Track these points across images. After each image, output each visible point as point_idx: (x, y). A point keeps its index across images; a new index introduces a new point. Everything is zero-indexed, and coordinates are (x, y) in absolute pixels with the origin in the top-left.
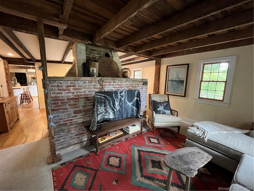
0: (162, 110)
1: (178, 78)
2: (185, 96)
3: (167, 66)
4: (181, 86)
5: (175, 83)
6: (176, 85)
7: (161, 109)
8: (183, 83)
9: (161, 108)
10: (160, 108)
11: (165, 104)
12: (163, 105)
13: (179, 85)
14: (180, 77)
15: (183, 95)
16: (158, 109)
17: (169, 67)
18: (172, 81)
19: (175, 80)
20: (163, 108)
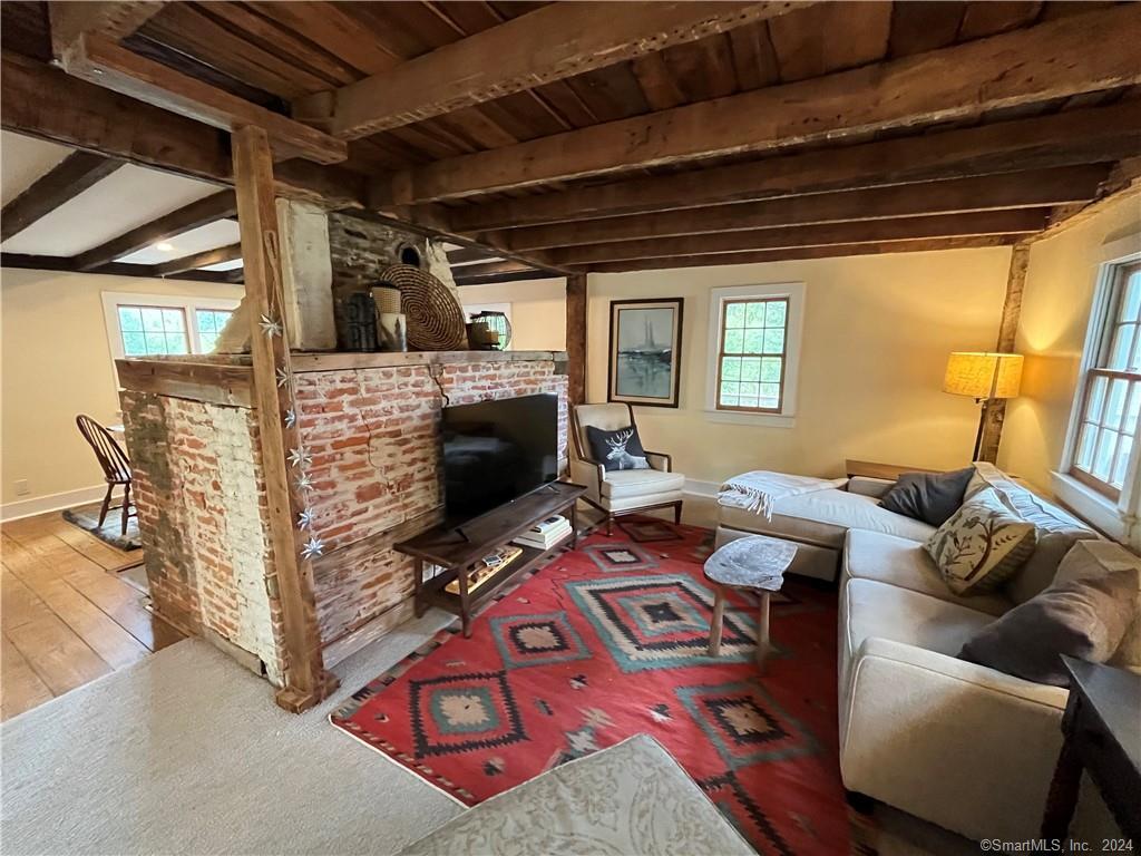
0: (624, 456)
1: (652, 344)
2: (675, 405)
3: (613, 303)
4: (664, 373)
5: (643, 364)
6: (647, 371)
7: (620, 455)
8: (669, 361)
9: (618, 452)
10: (616, 449)
11: (629, 437)
12: (624, 441)
13: (655, 370)
14: (656, 342)
15: (672, 402)
16: (610, 456)
17: (617, 307)
18: (631, 354)
19: (641, 353)
20: (623, 448)
